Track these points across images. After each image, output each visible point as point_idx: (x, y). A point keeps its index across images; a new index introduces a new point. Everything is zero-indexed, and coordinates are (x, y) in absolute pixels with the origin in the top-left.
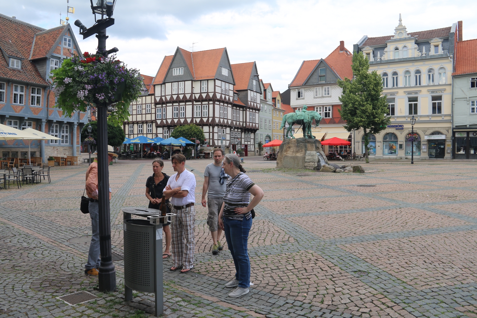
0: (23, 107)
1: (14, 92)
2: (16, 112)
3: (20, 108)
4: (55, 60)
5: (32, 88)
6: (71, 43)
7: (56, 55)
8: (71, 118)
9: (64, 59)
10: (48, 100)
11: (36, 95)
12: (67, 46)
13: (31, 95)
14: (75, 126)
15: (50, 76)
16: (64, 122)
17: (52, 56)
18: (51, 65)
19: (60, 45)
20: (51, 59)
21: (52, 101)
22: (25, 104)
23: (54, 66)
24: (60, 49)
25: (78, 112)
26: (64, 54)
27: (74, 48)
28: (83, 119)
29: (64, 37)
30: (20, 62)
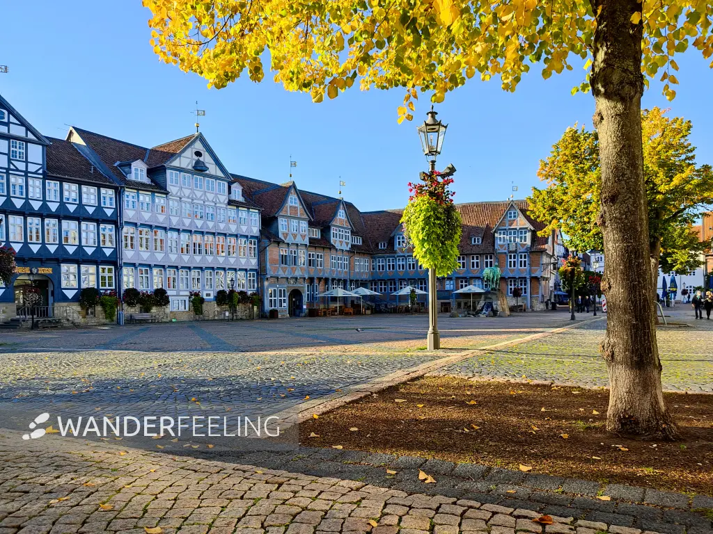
3: (477, 271)
4: (502, 232)
5: (485, 256)
6: (516, 215)
7: (501, 228)
8: (522, 274)
9: (509, 229)
10: (498, 262)
11: (489, 260)
12: (513, 218)
13: (485, 260)
14: (527, 280)
15: (498, 244)
16: (515, 277)
17: (498, 229)
18: (499, 236)
19: (505, 219)
20: (499, 232)
21: (503, 263)
22: (480, 268)
23: (502, 236)
24: (505, 222)
25: (530, 268)
26: (509, 225)
27: (519, 218)
28: (536, 274)
29: (509, 212)
30: (481, 238)
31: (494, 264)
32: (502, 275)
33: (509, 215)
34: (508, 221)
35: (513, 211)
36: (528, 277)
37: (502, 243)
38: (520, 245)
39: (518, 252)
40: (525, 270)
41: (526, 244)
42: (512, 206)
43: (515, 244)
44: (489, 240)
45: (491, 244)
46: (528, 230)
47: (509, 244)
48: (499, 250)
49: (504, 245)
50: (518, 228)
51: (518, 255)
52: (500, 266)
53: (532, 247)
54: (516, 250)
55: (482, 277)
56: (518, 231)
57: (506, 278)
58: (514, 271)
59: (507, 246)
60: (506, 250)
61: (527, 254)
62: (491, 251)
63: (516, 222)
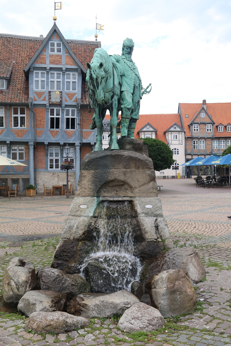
0: (3, 130)
4: (40, 72)
5: (13, 108)
6: (61, 48)
7: (39, 65)
8: (69, 138)
9: (51, 69)
10: (34, 119)
11: (19, 116)
12: (56, 52)
13: (13, 116)
14: (76, 147)
15: (34, 91)
16: (60, 143)
17: (33, 67)
18: (35, 79)
19: (44, 53)
20: (35, 71)
21: (41, 120)
22: (6, 127)
23: (40, 79)
24: (45, 57)
25: (80, 130)
26: (51, 63)
27: (66, 53)
28: (88, 139)
29: (50, 42)
30: (5, 81)
31: (27, 122)
32: (40, 139)
33: (50, 47)
34: (49, 56)
35: (56, 41)
36: (77, 143)
37: (40, 89)
38: (67, 94)
39: (63, 105)
40: (73, 132)
41: (75, 94)
42: (55, 32)
43: (58, 93)
44: (19, 86)
45: (22, 92)
46: (78, 73)
47: (50, 92)
48: (36, 100)
49: (44, 93)
50: (64, 69)
51: (64, 110)
52: (36, 125)
53: (83, 100)
54: (61, 101)
55: (8, 142)
56: (63, 73)
57: (45, 145)
58: (57, 134)
59: (47, 95)
60: (45, 101)
61: (76, 109)
62: (24, 100)
63: (60, 59)
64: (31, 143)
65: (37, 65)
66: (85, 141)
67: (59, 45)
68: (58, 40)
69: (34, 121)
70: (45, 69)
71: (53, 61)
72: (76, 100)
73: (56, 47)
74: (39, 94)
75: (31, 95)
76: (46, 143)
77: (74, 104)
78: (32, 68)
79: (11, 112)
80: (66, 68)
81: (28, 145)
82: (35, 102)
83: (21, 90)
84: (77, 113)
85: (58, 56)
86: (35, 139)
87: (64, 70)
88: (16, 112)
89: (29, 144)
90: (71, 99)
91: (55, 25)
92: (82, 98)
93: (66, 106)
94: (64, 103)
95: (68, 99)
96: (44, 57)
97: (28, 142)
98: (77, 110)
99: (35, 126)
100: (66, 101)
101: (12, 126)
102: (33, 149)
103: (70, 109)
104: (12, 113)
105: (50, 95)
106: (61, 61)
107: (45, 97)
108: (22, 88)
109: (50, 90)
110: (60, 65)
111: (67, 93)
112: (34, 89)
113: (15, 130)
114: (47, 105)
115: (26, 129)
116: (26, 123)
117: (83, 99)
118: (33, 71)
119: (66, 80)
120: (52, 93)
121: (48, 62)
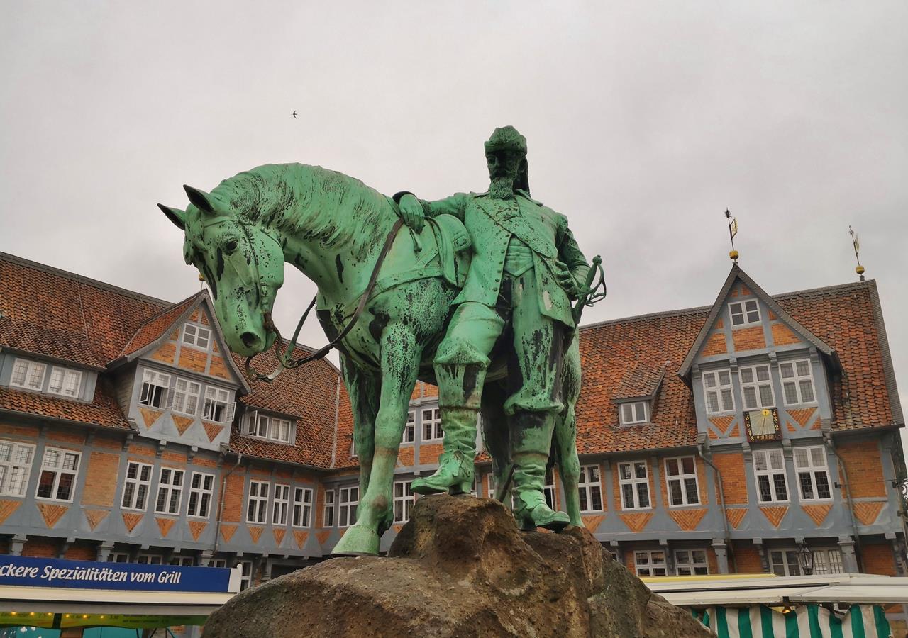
0: (648, 514)
1: (622, 482)
2: (633, 530)
3: (643, 518)
4: (716, 372)
5: (667, 461)
6: (758, 310)
7: (712, 358)
8: (819, 525)
9: (740, 361)
10: (718, 484)
11: (682, 477)
12: (747, 323)
13: (669, 478)
14: (844, 549)
15: (707, 417)
16: (794, 539)
17: (699, 365)
18: (707, 389)
19: (720, 330)
20: (703, 373)
21: (734, 484)
22: (654, 505)
23: (718, 388)
24: (724, 337)
25: (845, 501)
26: (738, 347)
27: (771, 320)
28: (875, 524)
29: (729, 305)
30: (646, 405)
31: (701, 490)
32: (740, 533)
33: (731, 315)
34: (731, 334)
35: (743, 299)
36: (845, 537)
37: (721, 411)
38: (791, 413)
39: (786, 441)
40: (828, 509)
41: (813, 409)
42: (738, 282)
43: (769, 412)
44: (678, 411)
45: (683, 423)
46: (812, 359)
47: (746, 414)
48: (716, 438)
49: (731, 418)
50: (772, 355)
51: (791, 452)
52: (724, 497)
53: (838, 421)
54: (778, 432)
55: (663, 542)
56: (772, 364)
57: (756, 545)
58: (782, 516)
59: (741, 421)
60: (738, 435)
61: (822, 447)
62: (686, 441)
63: (758, 336)
64: (719, 543)
65: (708, 359)
66: (865, 530)
67: (751, 306)
68: (746, 296)
69: (718, 488)
70: (726, 363)
71: (742, 343)
72: (818, 425)
73: (745, 313)
74: (722, 423)
75: (702, 428)
76: (758, 540)
77: (817, 434)
78: (697, 366)
79: (663, 470)
80: (777, 353)
81: (713, 549)
82: (715, 443)
83: (681, 420)
84: (828, 456)
85: (752, 329)
86: (728, 532)
87: (773, 358)
88: (674, 471)
89: (715, 544)
90: (803, 424)
91: (736, 267)
92: (834, 419)
93: (795, 442)
94: (788, 436)
95: (796, 424)
96: (719, 338)
97: (711, 540)
98: (828, 449)
99: (724, 499)
100: (791, 429)
101: (668, 504)
102: (726, 558)
103: (808, 449)
104: (664, 474)
105: (747, 422)
106: (761, 340)
107: (736, 427)
108: (683, 415)
109: (746, 409)
110: (760, 348)
111: (792, 409)
112: (708, 413)
113: (676, 511)
114: (743, 445)
115: (701, 509)
116: (700, 493)
117: (836, 419)
118: (700, 374)
119: (783, 380)
120: (752, 416)
121: (730, 346)
